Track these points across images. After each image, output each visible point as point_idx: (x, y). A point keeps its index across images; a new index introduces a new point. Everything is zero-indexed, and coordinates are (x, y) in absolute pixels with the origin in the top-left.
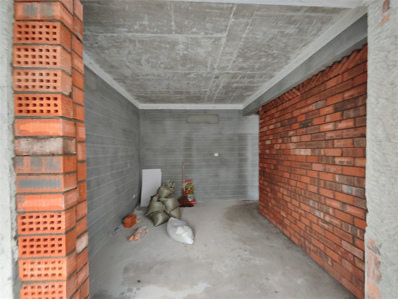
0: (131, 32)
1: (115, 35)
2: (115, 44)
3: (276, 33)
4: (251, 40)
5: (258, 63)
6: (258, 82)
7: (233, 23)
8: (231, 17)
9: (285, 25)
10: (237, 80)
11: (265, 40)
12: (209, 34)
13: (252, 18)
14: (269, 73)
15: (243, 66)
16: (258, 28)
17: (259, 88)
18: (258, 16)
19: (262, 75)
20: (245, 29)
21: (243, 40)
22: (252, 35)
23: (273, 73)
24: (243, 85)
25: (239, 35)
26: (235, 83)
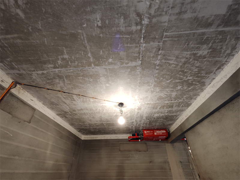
0: (57, 68)
1: (45, 72)
2: (48, 81)
3: (188, 56)
4: (165, 67)
5: (174, 92)
6: (177, 111)
7: (145, 49)
8: (142, 41)
9: (197, 46)
10: (157, 110)
11: (178, 65)
12: (124, 64)
13: (162, 41)
14: (185, 102)
15: (161, 96)
16: (170, 52)
17: (178, 117)
18: (168, 38)
19: (179, 104)
20: (157, 54)
21: (157, 67)
22: (165, 61)
23: (190, 101)
24: (163, 115)
25: (152, 62)
26: (156, 113)
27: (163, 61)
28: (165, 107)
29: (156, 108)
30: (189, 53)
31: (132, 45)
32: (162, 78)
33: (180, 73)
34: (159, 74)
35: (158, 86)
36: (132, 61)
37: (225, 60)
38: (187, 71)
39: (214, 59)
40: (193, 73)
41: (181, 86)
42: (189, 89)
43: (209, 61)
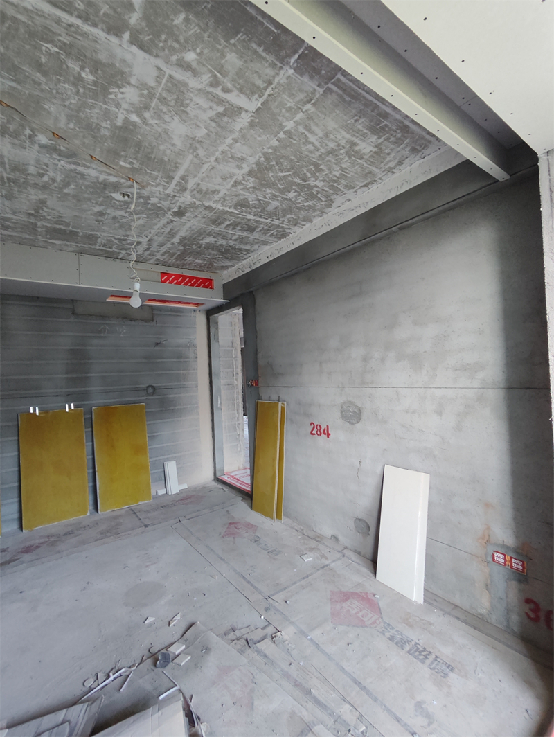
3: (343, 142)
4: (295, 142)
5: (278, 200)
6: (256, 241)
7: (286, 81)
8: (292, 60)
9: (366, 131)
10: (218, 229)
11: (318, 150)
12: (221, 87)
13: (326, 87)
14: (283, 227)
15: (247, 199)
16: (323, 116)
17: (250, 255)
18: (338, 87)
19: (270, 227)
20: (300, 108)
21: (281, 135)
22: (304, 131)
23: (289, 229)
24: (224, 242)
25: (280, 118)
26: (210, 235)
27: (301, 129)
28: (239, 228)
29: (220, 224)
30: (348, 136)
31: (267, 57)
32: (274, 163)
33: (312, 167)
34: (276, 150)
35: (256, 175)
36: (241, 91)
37: (380, 176)
38: (325, 168)
39: (370, 167)
40: (330, 176)
41: (296, 194)
42: (305, 204)
43: (361, 166)
